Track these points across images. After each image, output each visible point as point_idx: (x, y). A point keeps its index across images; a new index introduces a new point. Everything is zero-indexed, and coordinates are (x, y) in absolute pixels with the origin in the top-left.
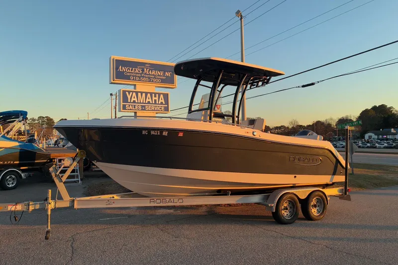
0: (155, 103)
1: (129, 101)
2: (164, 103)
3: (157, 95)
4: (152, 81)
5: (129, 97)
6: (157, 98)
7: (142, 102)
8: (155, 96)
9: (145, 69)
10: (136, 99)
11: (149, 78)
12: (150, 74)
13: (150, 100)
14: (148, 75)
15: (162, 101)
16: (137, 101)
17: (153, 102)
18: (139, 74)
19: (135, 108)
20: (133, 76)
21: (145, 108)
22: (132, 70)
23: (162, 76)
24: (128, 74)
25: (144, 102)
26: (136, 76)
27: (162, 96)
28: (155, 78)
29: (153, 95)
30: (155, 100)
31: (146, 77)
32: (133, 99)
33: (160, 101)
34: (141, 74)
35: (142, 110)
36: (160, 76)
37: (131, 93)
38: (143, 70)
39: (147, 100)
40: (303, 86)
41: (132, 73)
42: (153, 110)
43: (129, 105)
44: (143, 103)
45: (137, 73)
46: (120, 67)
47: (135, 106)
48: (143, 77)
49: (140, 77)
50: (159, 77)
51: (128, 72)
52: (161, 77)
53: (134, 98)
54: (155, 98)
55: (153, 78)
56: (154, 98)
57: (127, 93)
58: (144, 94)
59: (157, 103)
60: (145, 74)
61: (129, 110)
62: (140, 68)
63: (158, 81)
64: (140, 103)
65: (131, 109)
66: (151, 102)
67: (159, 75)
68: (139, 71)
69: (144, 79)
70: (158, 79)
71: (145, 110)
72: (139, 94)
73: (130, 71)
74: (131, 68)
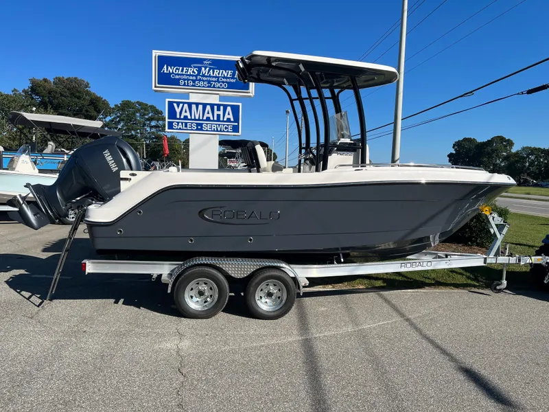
0: (218, 120)
1: (178, 117)
2: (232, 120)
3: (222, 107)
4: (214, 87)
5: (178, 111)
6: (221, 113)
7: (197, 118)
8: (219, 110)
9: (203, 69)
10: (188, 114)
11: (209, 82)
12: (210, 76)
13: (210, 115)
14: (206, 77)
15: (229, 117)
16: (189, 117)
17: (215, 119)
18: (193, 76)
19: (186, 126)
20: (185, 80)
21: (202, 127)
22: (182, 71)
23: (229, 78)
24: (177, 77)
25: (201, 118)
26: (188, 80)
27: (229, 109)
28: (218, 81)
29: (216, 107)
30: (218, 116)
31: (204, 81)
32: (184, 114)
33: (227, 116)
34: (196, 76)
35: (197, 129)
36: (227, 78)
37: (181, 105)
38: (199, 71)
39: (206, 115)
41: (183, 75)
42: (214, 131)
43: (178, 123)
44: (199, 120)
45: (190, 75)
46: (165, 67)
47: (186, 124)
48: (200, 80)
49: (194, 81)
50: (224, 80)
51: (176, 74)
52: (228, 80)
53: (186, 112)
54: (219, 113)
55: (215, 82)
56: (216, 113)
57: (175, 105)
58: (201, 107)
59: (221, 119)
60: (203, 76)
61: (177, 129)
62: (195, 67)
63: (223, 85)
64: (195, 119)
65: (180, 129)
66: (212, 119)
67: (224, 77)
68: (193, 72)
69: (202, 83)
70: (223, 82)
71: (201, 129)
72: (194, 107)
73: (180, 73)
74: (181, 68)
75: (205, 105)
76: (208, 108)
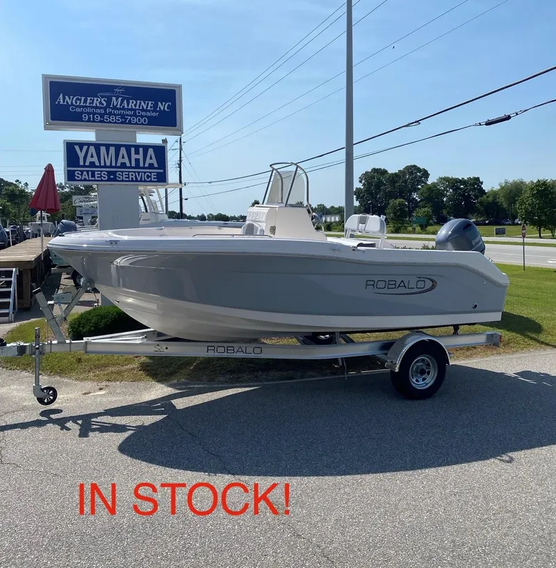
0: (137, 166)
1: (81, 163)
2: (156, 165)
3: (141, 150)
4: (130, 123)
5: (81, 155)
6: (140, 157)
7: (108, 164)
8: (137, 152)
9: (114, 99)
10: (95, 159)
11: (123, 116)
12: (123, 109)
13: (126, 160)
14: (120, 109)
15: (151, 162)
16: (97, 164)
17: (133, 164)
18: (100, 108)
19: (93, 176)
20: (89, 114)
21: (115, 176)
22: (85, 101)
23: (149, 111)
24: (78, 110)
25: (114, 164)
26: (94, 114)
27: (151, 151)
28: (135, 115)
29: (133, 149)
30: (137, 161)
31: (115, 115)
32: (89, 159)
33: (148, 161)
34: (105, 109)
35: (109, 180)
36: (146, 111)
37: (85, 148)
38: (109, 101)
39: (120, 160)
40: (489, 123)
41: (86, 107)
42: (132, 181)
43: (82, 172)
44: (111, 166)
45: (96, 107)
46: (61, 96)
47: (93, 173)
48: (110, 114)
49: (102, 115)
50: (144, 113)
51: (77, 106)
52: (148, 114)
53: (92, 156)
54: (137, 156)
55: (131, 116)
56: (134, 156)
57: (77, 148)
58: (112, 150)
59: (141, 165)
60: (115, 108)
61: (81, 180)
62: (103, 97)
63: (142, 120)
64: (105, 166)
65: (85, 180)
66: (128, 165)
67: (143, 110)
68: (100, 103)
69: (112, 118)
70: (142, 116)
71: (114, 180)
72: (103, 149)
73: (82, 104)
74: (83, 98)
75: (118, 147)
76: (123, 150)
